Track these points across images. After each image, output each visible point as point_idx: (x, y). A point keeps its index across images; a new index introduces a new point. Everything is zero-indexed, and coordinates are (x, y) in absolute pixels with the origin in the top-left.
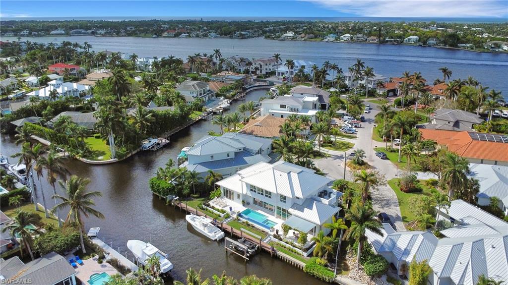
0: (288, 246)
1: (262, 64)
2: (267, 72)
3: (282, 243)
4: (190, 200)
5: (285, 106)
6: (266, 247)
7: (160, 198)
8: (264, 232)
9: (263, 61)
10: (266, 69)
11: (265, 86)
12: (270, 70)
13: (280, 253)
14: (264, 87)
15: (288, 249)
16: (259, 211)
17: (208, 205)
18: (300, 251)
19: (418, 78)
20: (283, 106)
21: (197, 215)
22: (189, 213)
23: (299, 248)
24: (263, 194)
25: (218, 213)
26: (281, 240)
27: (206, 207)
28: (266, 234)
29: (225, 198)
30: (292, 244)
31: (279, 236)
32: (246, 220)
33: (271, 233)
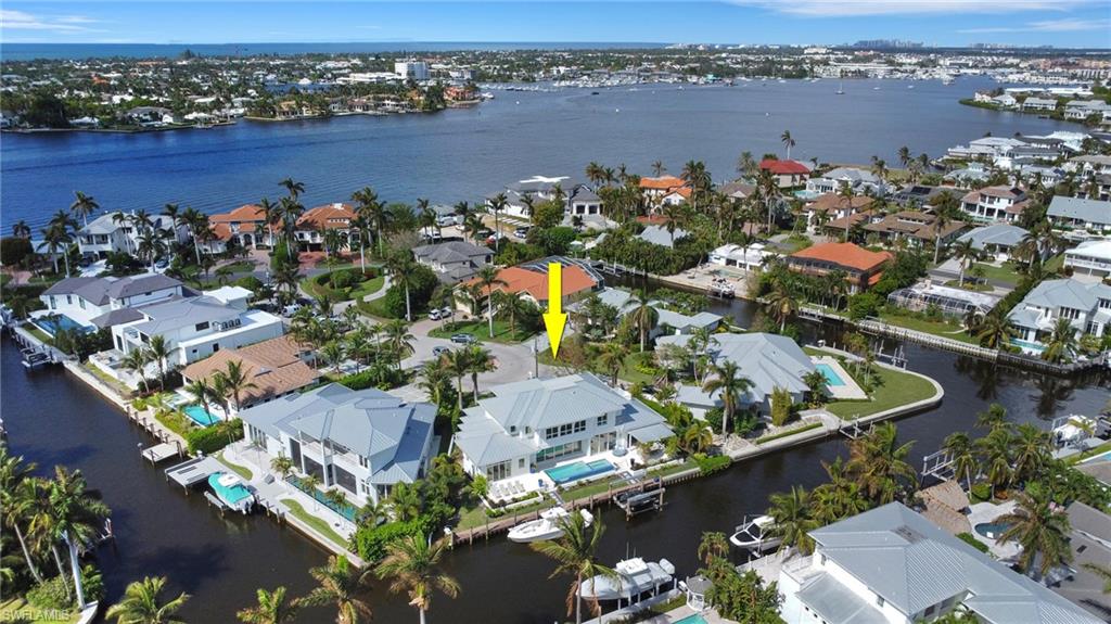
0: (659, 466)
3: (649, 469)
4: (457, 521)
5: (205, 323)
8: (609, 477)
15: (661, 470)
16: (559, 465)
17: (503, 503)
18: (675, 462)
20: (202, 327)
21: (516, 525)
22: (506, 531)
23: (671, 460)
24: (570, 432)
25: (532, 501)
26: (644, 467)
27: (502, 509)
28: (615, 477)
29: (494, 483)
30: (662, 462)
31: (638, 465)
32: (574, 483)
33: (619, 471)
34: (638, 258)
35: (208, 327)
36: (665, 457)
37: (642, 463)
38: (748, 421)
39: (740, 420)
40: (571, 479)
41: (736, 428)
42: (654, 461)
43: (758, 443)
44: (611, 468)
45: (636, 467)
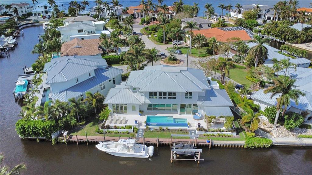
0: (216, 133)
1: (17, 7)
2: (23, 14)
3: (209, 133)
4: (79, 129)
5: (82, 30)
6: (201, 142)
7: (38, 140)
8: (181, 130)
9: (17, 5)
10: (22, 12)
11: (32, 23)
12: (26, 12)
13: (217, 142)
14: (32, 25)
15: (217, 136)
16: (159, 115)
17: (108, 127)
18: (229, 133)
19: (151, 4)
20: (80, 31)
21: (105, 141)
22: (97, 143)
23: (226, 132)
24: (165, 98)
25: (125, 131)
26: (206, 131)
27: (106, 130)
28: (186, 131)
29: (116, 115)
30: (219, 131)
31: (202, 128)
32: (158, 127)
33: (190, 129)
34: (282, 34)
35: (82, 32)
36: (223, 128)
37: (205, 127)
38: (295, 120)
39: (289, 118)
40: (158, 125)
41: (285, 123)
42: (215, 129)
43: (299, 137)
44: (185, 125)
45: (200, 129)
